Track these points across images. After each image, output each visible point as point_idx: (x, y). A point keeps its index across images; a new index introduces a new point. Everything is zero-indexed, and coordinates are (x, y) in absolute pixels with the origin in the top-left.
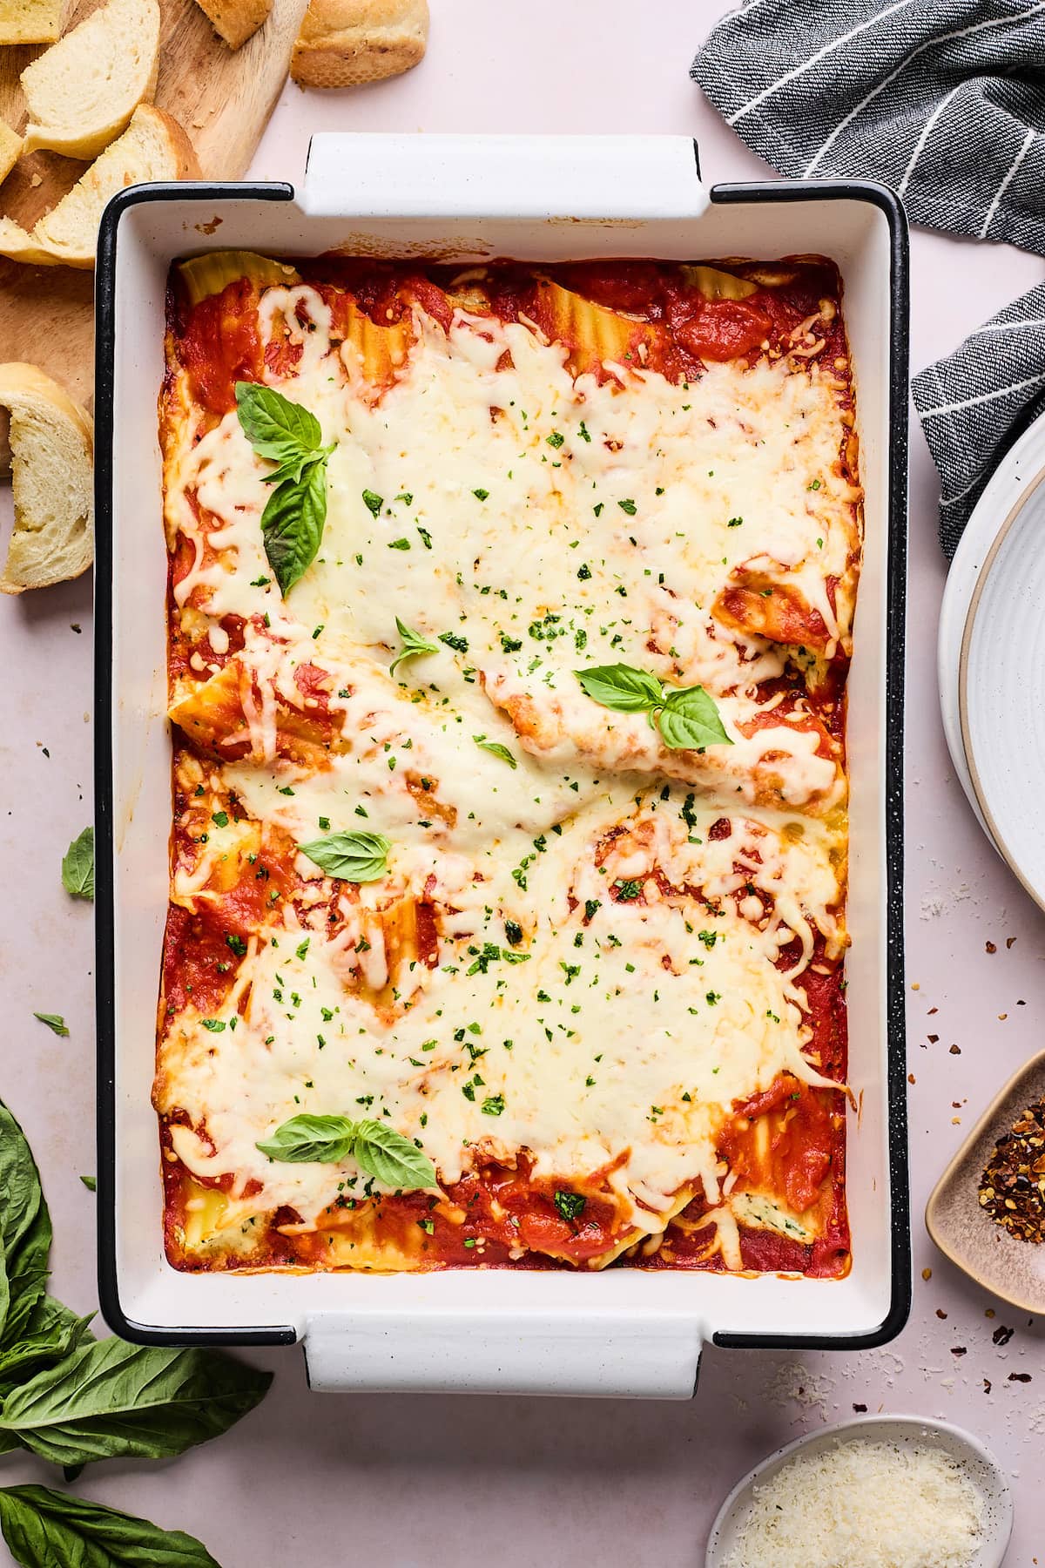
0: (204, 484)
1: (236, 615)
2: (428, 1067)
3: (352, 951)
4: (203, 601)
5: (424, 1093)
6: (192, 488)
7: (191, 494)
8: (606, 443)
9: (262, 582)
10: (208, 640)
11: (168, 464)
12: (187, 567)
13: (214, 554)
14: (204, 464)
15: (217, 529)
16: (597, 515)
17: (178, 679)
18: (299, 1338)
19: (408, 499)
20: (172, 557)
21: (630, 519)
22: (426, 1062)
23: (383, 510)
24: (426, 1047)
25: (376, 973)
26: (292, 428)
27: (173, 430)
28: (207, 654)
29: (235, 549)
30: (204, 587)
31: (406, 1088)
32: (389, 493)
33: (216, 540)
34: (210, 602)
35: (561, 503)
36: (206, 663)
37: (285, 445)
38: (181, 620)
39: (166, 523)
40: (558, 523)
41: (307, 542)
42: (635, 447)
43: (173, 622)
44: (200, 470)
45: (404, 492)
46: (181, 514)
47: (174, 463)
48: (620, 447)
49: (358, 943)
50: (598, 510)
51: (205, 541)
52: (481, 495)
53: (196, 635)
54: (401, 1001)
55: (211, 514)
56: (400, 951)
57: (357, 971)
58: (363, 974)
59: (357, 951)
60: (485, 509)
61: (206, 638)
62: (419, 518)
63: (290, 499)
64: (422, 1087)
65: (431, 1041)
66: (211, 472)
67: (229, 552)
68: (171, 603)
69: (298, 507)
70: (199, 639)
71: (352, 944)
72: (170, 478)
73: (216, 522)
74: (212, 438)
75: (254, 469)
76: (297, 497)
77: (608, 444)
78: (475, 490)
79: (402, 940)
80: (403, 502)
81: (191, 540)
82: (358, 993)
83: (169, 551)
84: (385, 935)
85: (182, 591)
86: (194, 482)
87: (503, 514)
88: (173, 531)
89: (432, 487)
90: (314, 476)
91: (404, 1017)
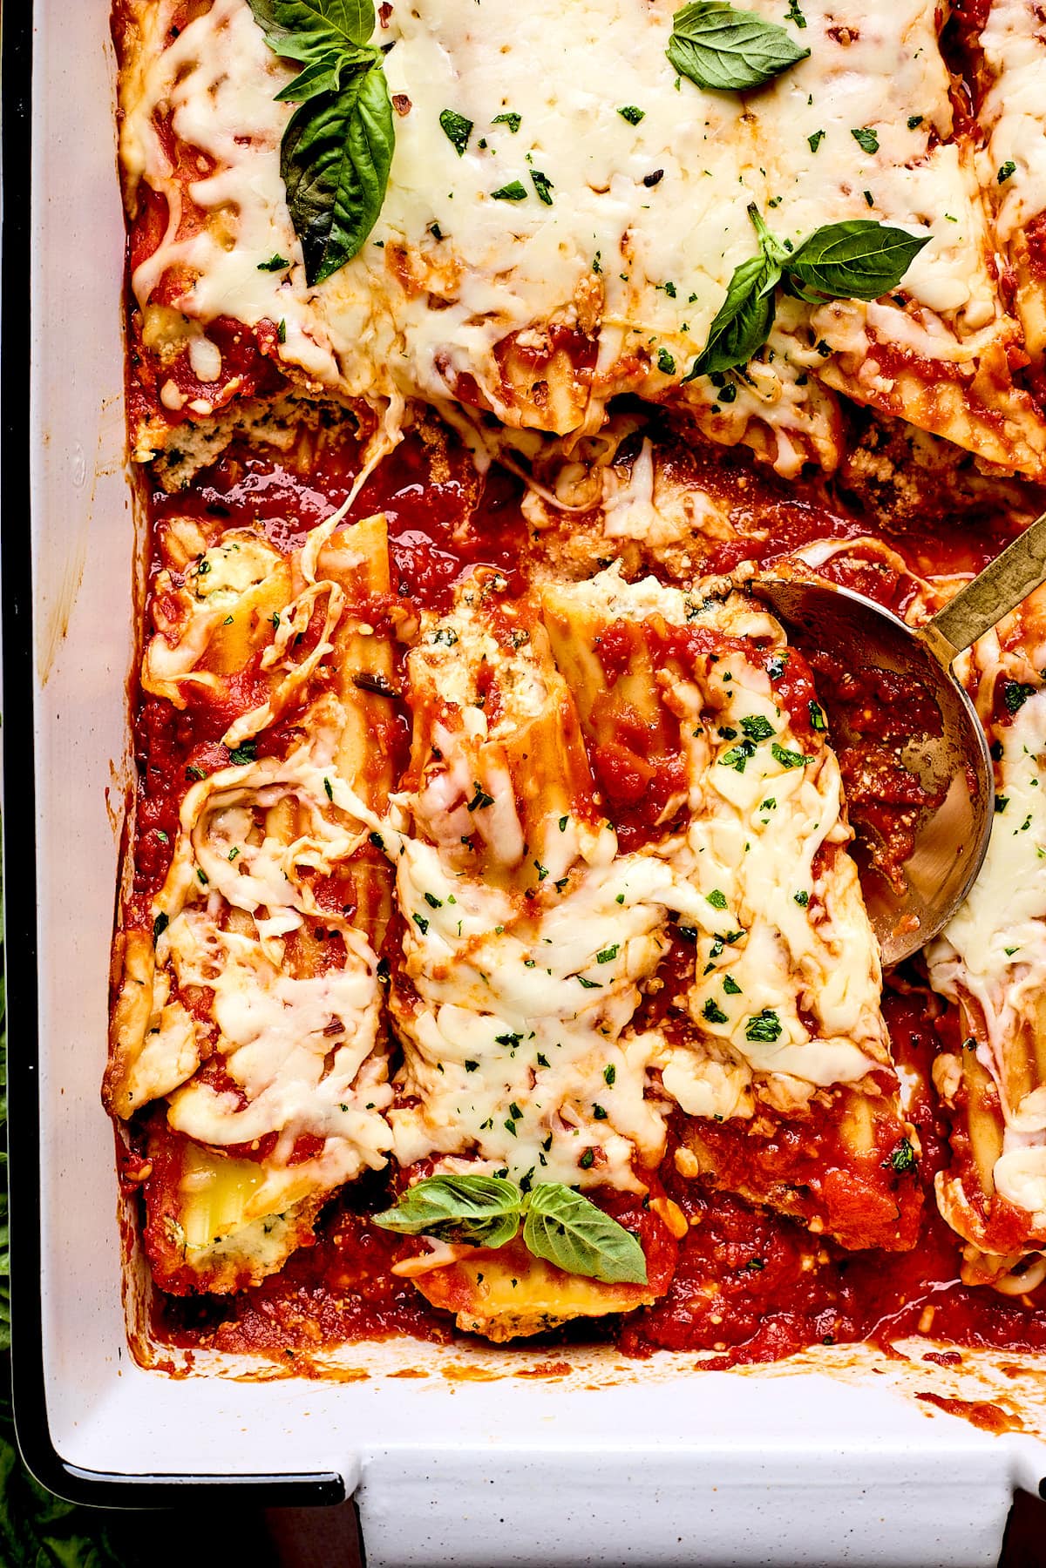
0: (185, 103)
1: (234, 319)
2: (608, 989)
3: (462, 811)
4: (179, 292)
5: (605, 1032)
6: (164, 110)
7: (163, 120)
8: (830, 31)
9: (276, 265)
10: (188, 360)
11: (125, 73)
12: (155, 239)
13: (200, 214)
14: (183, 71)
15: (204, 176)
16: (814, 150)
17: (143, 425)
18: (349, 1489)
19: (514, 121)
20: (131, 226)
21: (868, 161)
22: (604, 981)
23: (473, 142)
24: (604, 957)
25: (506, 840)
26: (326, 8)
27: (134, 21)
28: (188, 382)
29: (234, 208)
30: (181, 268)
31: (574, 1023)
32: (482, 111)
33: (203, 192)
34: (191, 293)
35: (755, 134)
36: (185, 397)
37: (312, 37)
38: (143, 327)
39: (122, 169)
40: (750, 165)
41: (355, 199)
42: (878, 41)
43: (132, 334)
44: (177, 83)
45: (507, 111)
46: (145, 151)
47: (135, 72)
48: (854, 36)
49: (471, 797)
50: (814, 142)
51: (185, 195)
52: (632, 116)
53: (168, 353)
54: (549, 881)
55: (195, 151)
56: (541, 799)
57: (475, 841)
58: (485, 845)
59: (472, 807)
60: (639, 140)
61: (185, 356)
62: (533, 153)
63: (324, 125)
64: (599, 1022)
65: (608, 948)
66: (196, 84)
67: (224, 212)
68: (130, 300)
69: (336, 141)
70: (173, 359)
71: (461, 798)
72: (129, 94)
73: (202, 164)
74: (199, 31)
75: (265, 75)
76: (336, 124)
77: (835, 33)
78: (622, 108)
79: (542, 781)
80: (505, 127)
81: (162, 195)
82: (481, 874)
83: (126, 214)
84: (513, 777)
85: (147, 275)
86: (168, 102)
87: (667, 149)
88: (132, 181)
89: (551, 102)
90: (364, 88)
91: (560, 907)
